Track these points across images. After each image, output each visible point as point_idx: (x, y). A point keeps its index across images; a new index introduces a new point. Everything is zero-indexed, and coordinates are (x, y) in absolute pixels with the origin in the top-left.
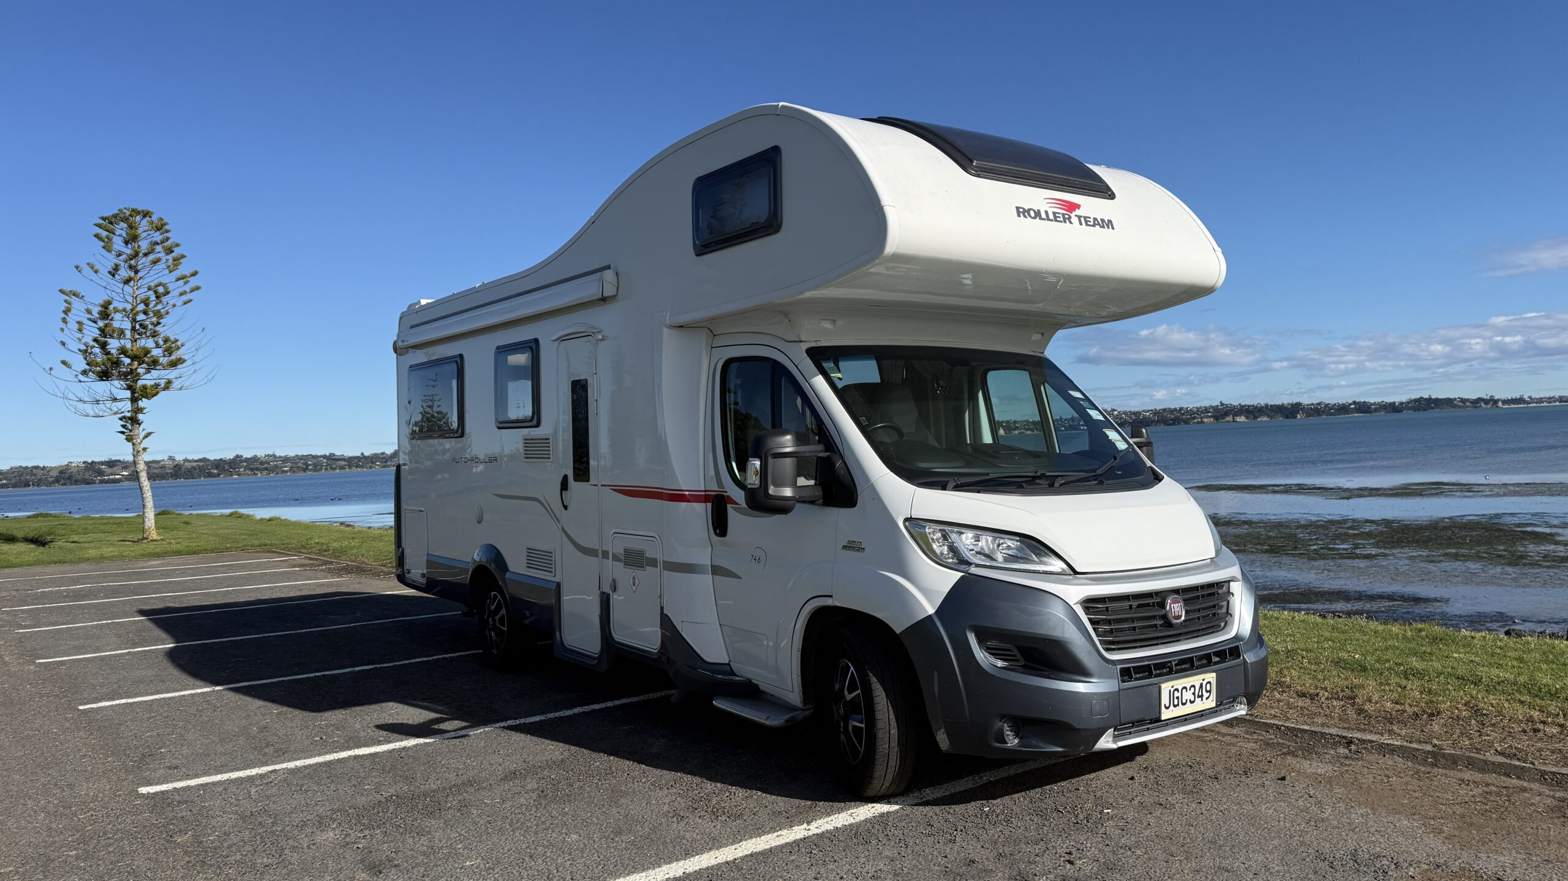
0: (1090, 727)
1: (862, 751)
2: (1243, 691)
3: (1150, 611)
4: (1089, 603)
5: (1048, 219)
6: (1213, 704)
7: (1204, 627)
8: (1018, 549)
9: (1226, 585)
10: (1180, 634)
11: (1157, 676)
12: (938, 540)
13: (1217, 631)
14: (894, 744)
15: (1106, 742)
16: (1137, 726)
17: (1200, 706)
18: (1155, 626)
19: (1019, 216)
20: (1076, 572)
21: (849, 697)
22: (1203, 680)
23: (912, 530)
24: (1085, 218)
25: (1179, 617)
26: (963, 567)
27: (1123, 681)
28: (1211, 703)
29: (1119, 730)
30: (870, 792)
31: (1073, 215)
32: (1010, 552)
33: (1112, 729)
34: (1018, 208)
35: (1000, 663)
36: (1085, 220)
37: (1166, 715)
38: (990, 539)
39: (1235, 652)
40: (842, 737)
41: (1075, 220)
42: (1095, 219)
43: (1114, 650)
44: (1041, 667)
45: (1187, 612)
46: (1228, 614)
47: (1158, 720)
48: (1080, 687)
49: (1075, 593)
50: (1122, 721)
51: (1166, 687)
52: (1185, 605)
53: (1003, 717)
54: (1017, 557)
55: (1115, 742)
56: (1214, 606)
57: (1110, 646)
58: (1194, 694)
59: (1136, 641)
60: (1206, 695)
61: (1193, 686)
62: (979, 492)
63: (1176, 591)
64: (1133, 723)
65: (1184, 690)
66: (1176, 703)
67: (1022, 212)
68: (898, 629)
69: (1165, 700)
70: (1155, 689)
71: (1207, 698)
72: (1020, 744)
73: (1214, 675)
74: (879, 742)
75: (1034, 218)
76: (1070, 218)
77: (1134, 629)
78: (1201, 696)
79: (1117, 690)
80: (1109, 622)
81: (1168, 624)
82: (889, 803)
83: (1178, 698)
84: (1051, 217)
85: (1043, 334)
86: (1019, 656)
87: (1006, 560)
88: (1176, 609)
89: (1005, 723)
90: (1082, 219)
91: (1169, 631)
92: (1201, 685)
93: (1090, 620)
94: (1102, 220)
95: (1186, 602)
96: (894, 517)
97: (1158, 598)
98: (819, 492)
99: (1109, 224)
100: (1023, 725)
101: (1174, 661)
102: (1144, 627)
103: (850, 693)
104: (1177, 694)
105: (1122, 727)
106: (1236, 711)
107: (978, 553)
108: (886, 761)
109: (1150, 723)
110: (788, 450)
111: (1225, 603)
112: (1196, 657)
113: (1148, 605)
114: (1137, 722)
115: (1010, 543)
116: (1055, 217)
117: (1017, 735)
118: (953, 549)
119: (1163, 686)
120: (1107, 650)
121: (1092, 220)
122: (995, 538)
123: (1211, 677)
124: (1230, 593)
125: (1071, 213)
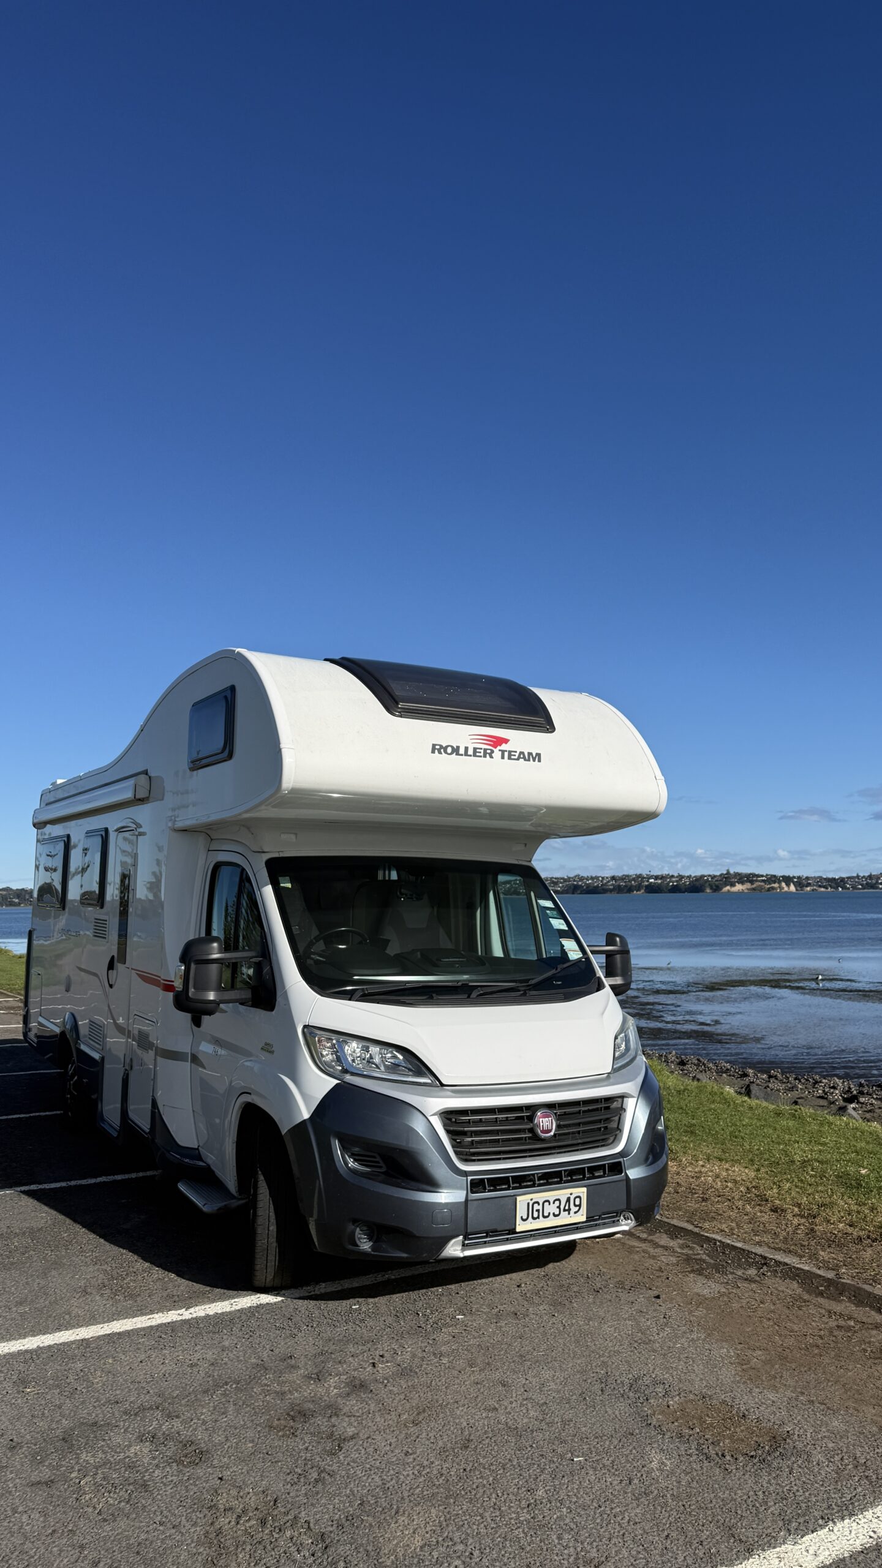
0: (431, 1236)
2: (624, 1206)
3: (521, 1124)
4: (449, 1116)
5: (466, 755)
6: (584, 1219)
9: (620, 1100)
10: (552, 1148)
11: (514, 1188)
12: (326, 1047)
13: (597, 1147)
14: (273, 1240)
15: (454, 1249)
16: (492, 1237)
17: (565, 1219)
18: (522, 1139)
19: (433, 752)
20: (442, 1085)
22: (571, 1194)
23: (307, 1036)
24: (510, 752)
25: (548, 1131)
26: (343, 1075)
27: (472, 1192)
28: (581, 1217)
29: (471, 1240)
31: (495, 750)
33: (461, 1238)
34: (434, 745)
35: (360, 1169)
36: (510, 755)
37: (521, 1227)
38: (374, 1049)
39: (616, 1167)
41: (497, 754)
42: (522, 753)
43: (468, 1161)
44: (397, 1175)
45: (558, 1127)
46: (618, 1129)
47: (513, 1231)
49: (434, 1105)
50: (469, 1231)
51: (523, 1201)
52: (557, 1120)
53: (355, 1221)
55: (466, 1251)
56: (600, 1121)
57: (466, 1158)
58: (559, 1207)
59: (499, 1152)
60: (574, 1209)
61: (559, 1200)
63: (550, 1106)
64: (487, 1233)
65: (546, 1204)
66: (536, 1215)
67: (437, 749)
68: (283, 1130)
69: (521, 1212)
70: (510, 1201)
71: (575, 1213)
72: (373, 1248)
73: (585, 1190)
75: (450, 754)
76: (492, 752)
77: (495, 1141)
78: (569, 1210)
79: (463, 1200)
80: (466, 1134)
81: (536, 1138)
82: (277, 1295)
83: (538, 1211)
85: (526, 845)
86: (382, 1164)
88: (546, 1123)
89: (357, 1226)
90: (506, 754)
91: (537, 1144)
92: (568, 1200)
93: (448, 1131)
94: (530, 754)
95: (559, 1118)
96: (296, 1024)
97: (529, 1111)
99: (537, 757)
100: (376, 1232)
101: (537, 1174)
102: (509, 1140)
104: (536, 1207)
105: (469, 1237)
106: (621, 1225)
107: (357, 1063)
108: (265, 1256)
109: (508, 1234)
110: (215, 956)
111: (617, 1118)
112: (565, 1171)
113: (515, 1118)
114: (492, 1232)
116: (474, 753)
117: (370, 1239)
118: (337, 1058)
119: (519, 1199)
120: (466, 1160)
121: (518, 754)
123: (582, 1191)
124: (622, 1109)
125: (496, 748)
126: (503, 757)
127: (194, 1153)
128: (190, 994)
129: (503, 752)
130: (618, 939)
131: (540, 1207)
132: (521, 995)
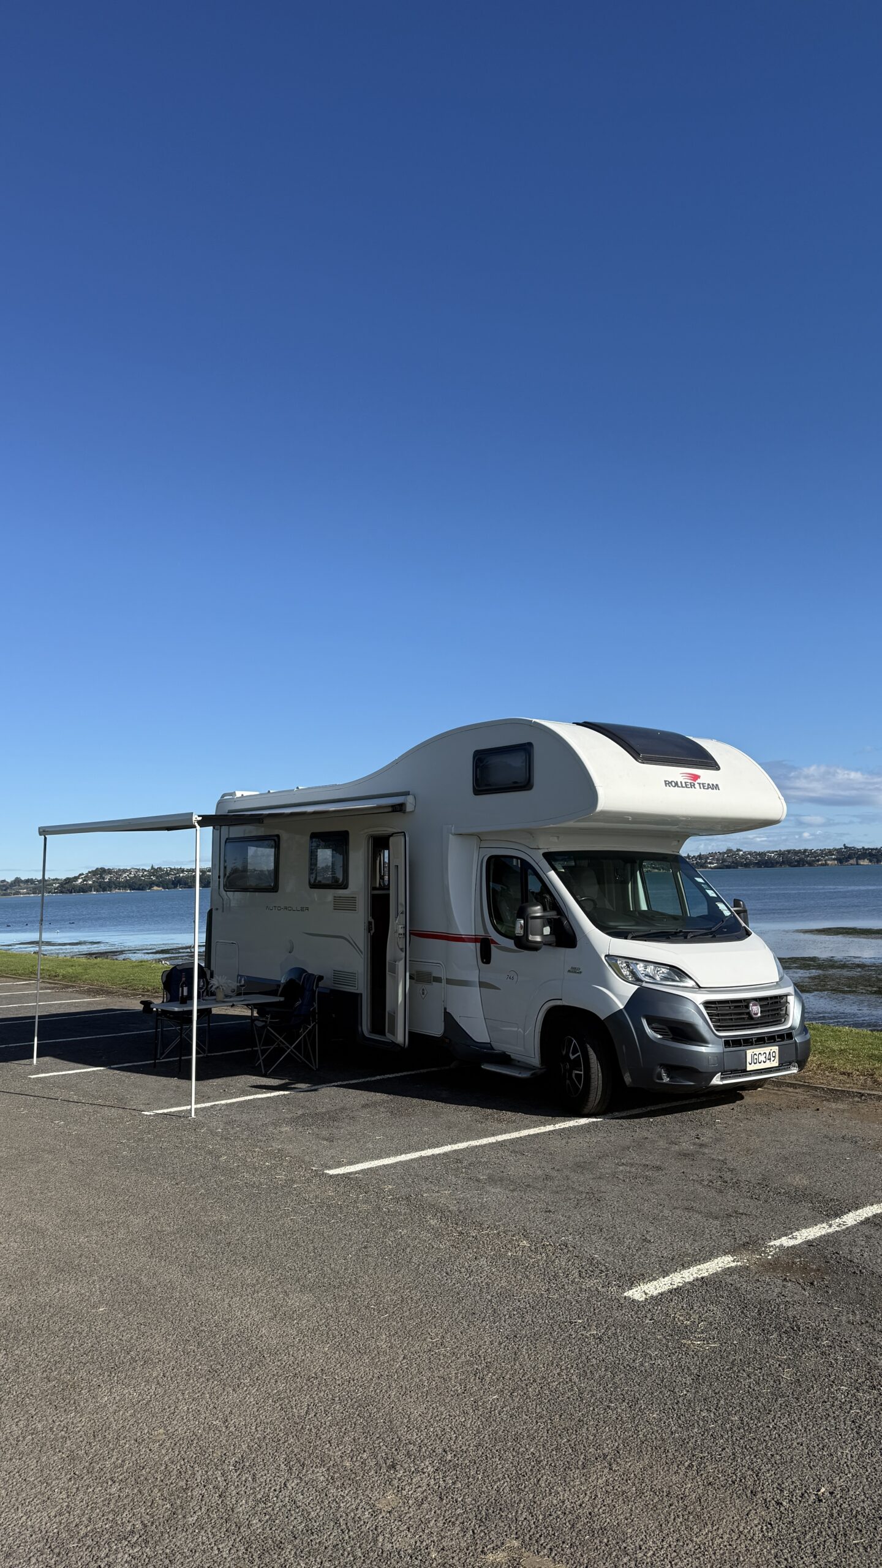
0: (708, 1071)
1: (581, 1088)
2: (794, 1058)
3: (742, 1010)
4: (708, 1004)
5: (682, 787)
6: (777, 1065)
7: (772, 1020)
8: (668, 973)
9: (785, 997)
10: (758, 1024)
11: (745, 1046)
12: (624, 967)
13: (780, 1024)
14: (600, 1082)
15: (716, 1080)
16: (734, 1073)
17: (768, 1065)
18: (744, 1018)
19: (666, 786)
20: (700, 987)
21: (572, 1057)
22: (771, 1050)
23: (609, 961)
24: (703, 784)
25: (757, 1014)
26: (638, 983)
27: (725, 1047)
28: (775, 1064)
29: (724, 1075)
30: (586, 1111)
31: (696, 783)
32: (663, 975)
33: (720, 1073)
34: (665, 781)
35: (659, 1036)
36: (703, 786)
37: (749, 1068)
38: (652, 967)
39: (790, 1036)
40: (568, 1082)
41: (697, 786)
42: (708, 784)
43: (721, 1030)
44: (680, 1038)
45: (761, 1012)
46: (787, 1014)
47: (745, 1071)
48: (703, 1049)
49: (699, 998)
50: (725, 1069)
51: (749, 1053)
52: (761, 1007)
53: (662, 1065)
54: (668, 978)
55: (722, 1081)
56: (778, 1009)
57: (719, 1028)
58: (765, 1057)
59: (733, 1026)
60: (772, 1059)
61: (765, 1053)
62: (645, 941)
63: (755, 999)
64: (731, 1071)
65: (760, 1055)
66: (755, 1061)
67: (668, 783)
68: (603, 1017)
69: (749, 1060)
70: (743, 1053)
71: (774, 1061)
72: (669, 1081)
73: (777, 1048)
74: (592, 1081)
75: (675, 787)
76: (694, 784)
77: (732, 1019)
78: (770, 1059)
79: (723, 1052)
80: (718, 1015)
81: (751, 1018)
82: (596, 1118)
83: (756, 1059)
84: (684, 785)
85: (679, 841)
86: (670, 1033)
87: (661, 979)
88: (756, 1009)
89: (662, 1069)
90: (701, 785)
91: (751, 1021)
92: (770, 1053)
93: (708, 1013)
94: (713, 785)
95: (761, 1005)
96: (599, 953)
97: (746, 1002)
98: (553, 939)
99: (717, 787)
100: (672, 1070)
101: (754, 1038)
102: (737, 1019)
103: (573, 1054)
104: (755, 1057)
105: (723, 1073)
106: (791, 1070)
107: (646, 975)
108: (595, 1092)
109: (741, 1073)
110: (538, 915)
111: (784, 1008)
112: (767, 1037)
113: (739, 1006)
114: (734, 1070)
115: (663, 970)
116: (686, 785)
117: (668, 1077)
118: (633, 973)
119: (748, 1051)
120: (717, 1030)
121: (706, 785)
122: (655, 967)
123: (776, 1049)
124: (787, 1002)
125: (695, 781)
126: (700, 788)
127: (489, 1046)
128: (530, 939)
129: (699, 784)
130: (741, 903)
131: (757, 1057)
132: (712, 937)
